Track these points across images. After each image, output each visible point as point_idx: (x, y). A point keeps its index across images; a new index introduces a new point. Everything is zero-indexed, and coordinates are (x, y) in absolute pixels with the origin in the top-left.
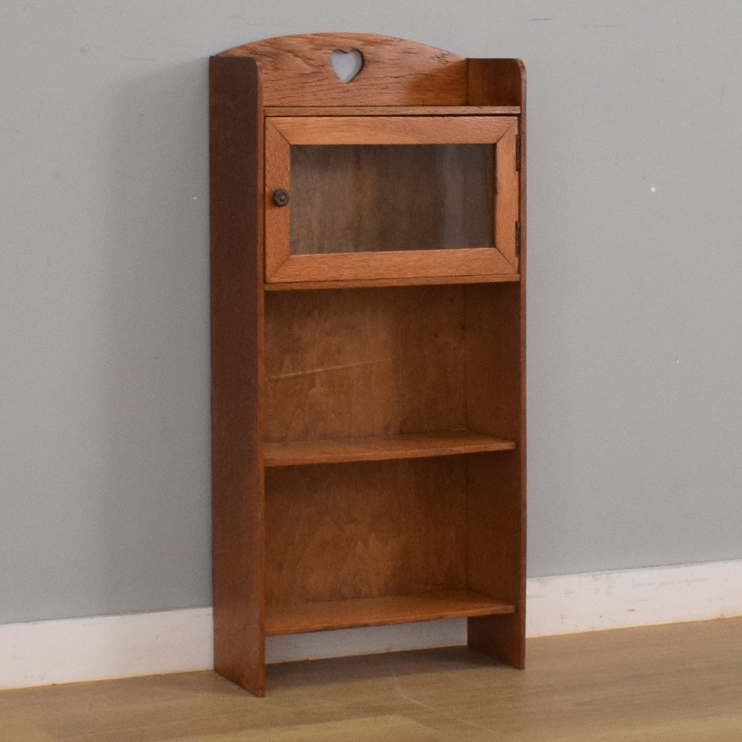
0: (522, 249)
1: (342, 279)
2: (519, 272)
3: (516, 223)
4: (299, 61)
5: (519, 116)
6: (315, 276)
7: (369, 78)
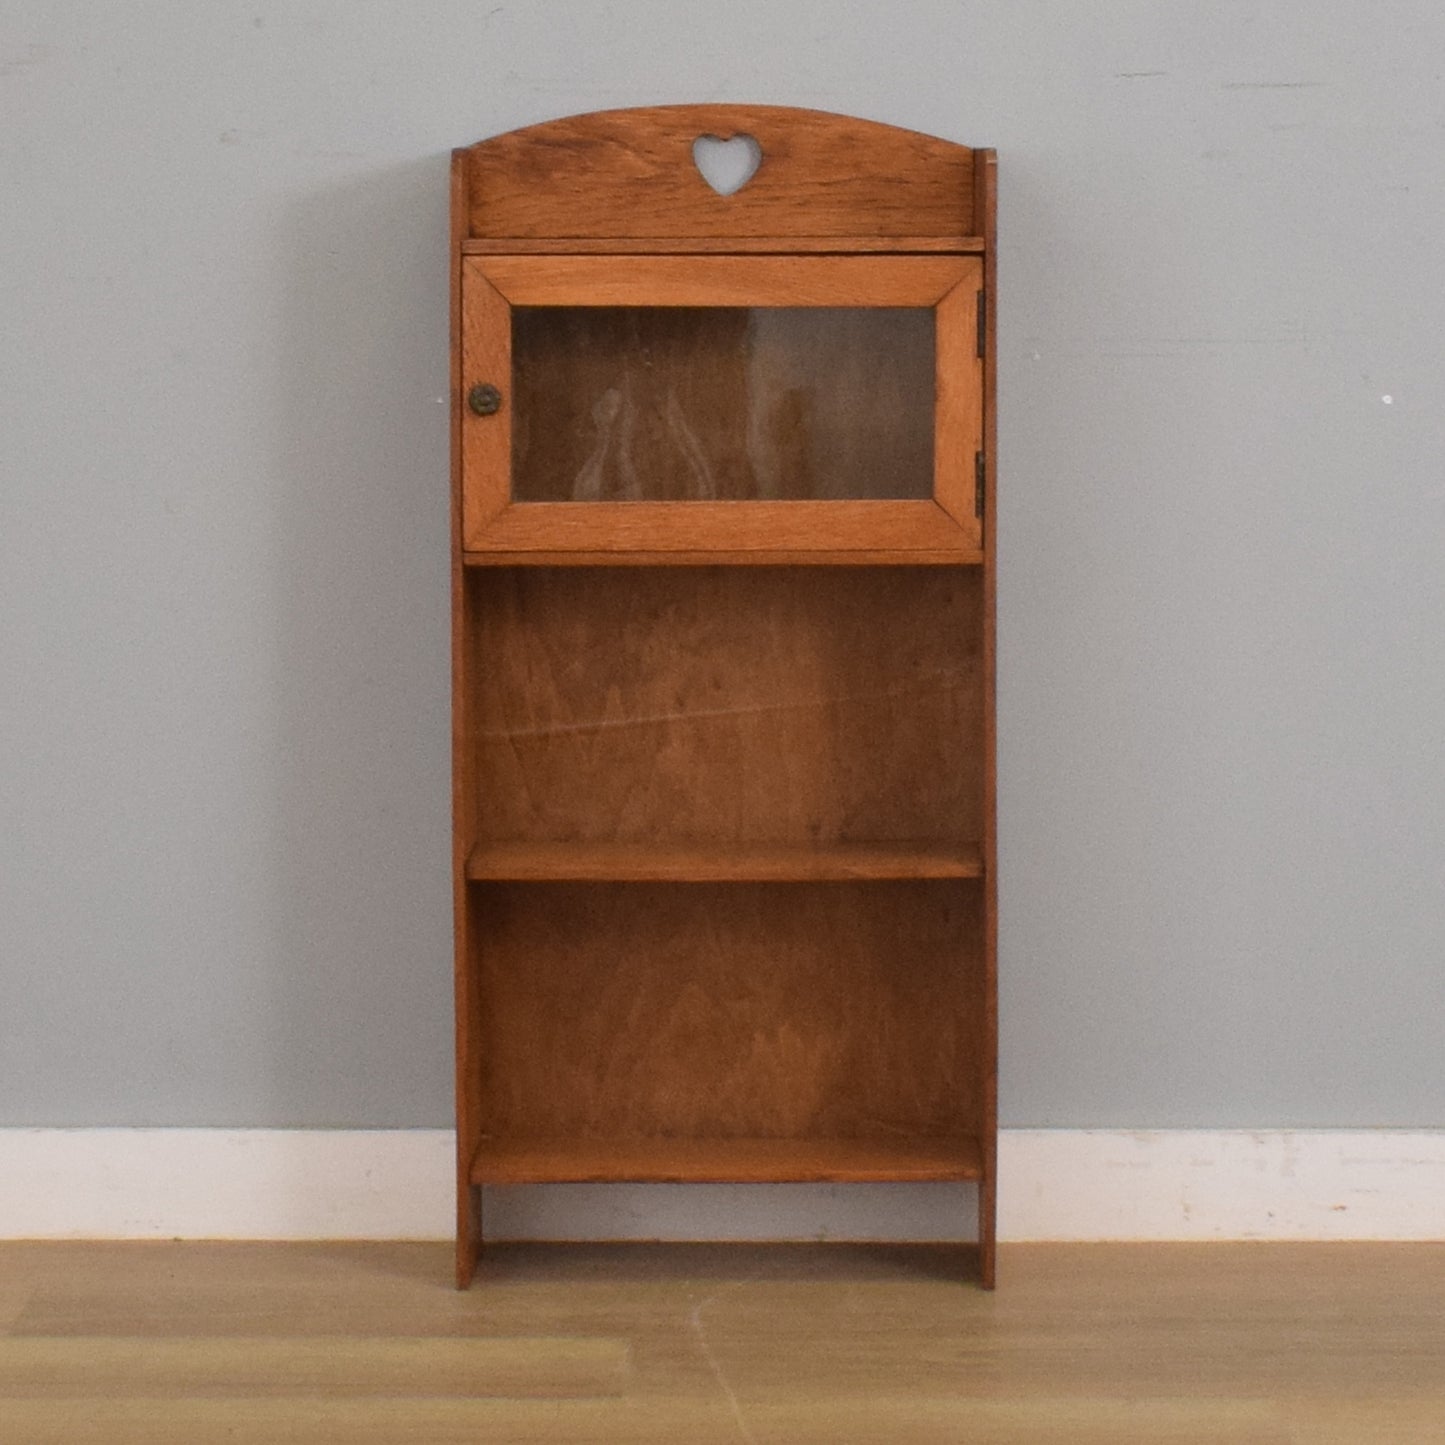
0: (988, 505)
1: (615, 549)
2: (983, 548)
3: (977, 454)
4: (629, 156)
5: (981, 254)
6: (561, 543)
7: (770, 186)
